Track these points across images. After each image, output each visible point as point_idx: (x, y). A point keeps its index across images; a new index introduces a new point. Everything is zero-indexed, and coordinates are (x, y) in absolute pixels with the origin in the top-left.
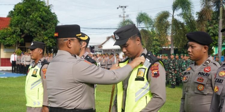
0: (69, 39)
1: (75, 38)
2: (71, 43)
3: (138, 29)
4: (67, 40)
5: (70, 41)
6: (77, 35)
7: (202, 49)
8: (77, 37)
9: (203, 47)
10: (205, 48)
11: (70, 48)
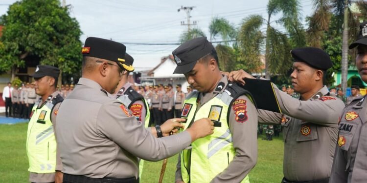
3: (213, 44)
5: (105, 64)
8: (118, 62)
10: (318, 73)
11: (104, 76)
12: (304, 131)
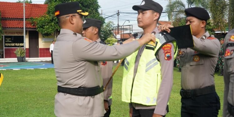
0: (71, 15)
1: (76, 14)
2: (73, 19)
4: (69, 16)
5: (72, 16)
6: (78, 11)
7: (200, 24)
8: (78, 13)
9: (201, 22)
10: (203, 23)
11: (73, 24)
12: (196, 59)
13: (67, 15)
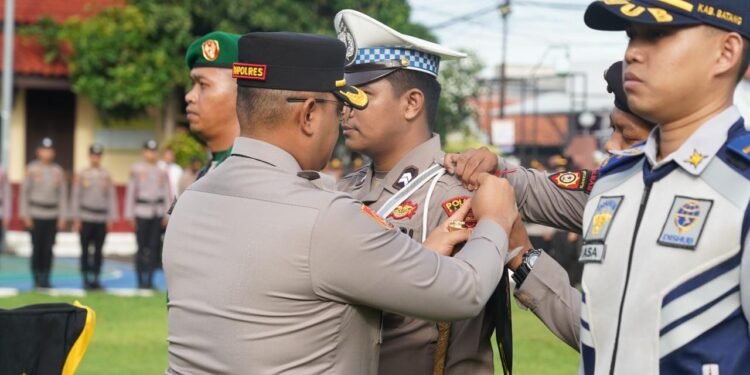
2: (312, 115)
5: (312, 103)
6: (337, 83)
8: (337, 91)
11: (309, 135)
13: (294, 94)
